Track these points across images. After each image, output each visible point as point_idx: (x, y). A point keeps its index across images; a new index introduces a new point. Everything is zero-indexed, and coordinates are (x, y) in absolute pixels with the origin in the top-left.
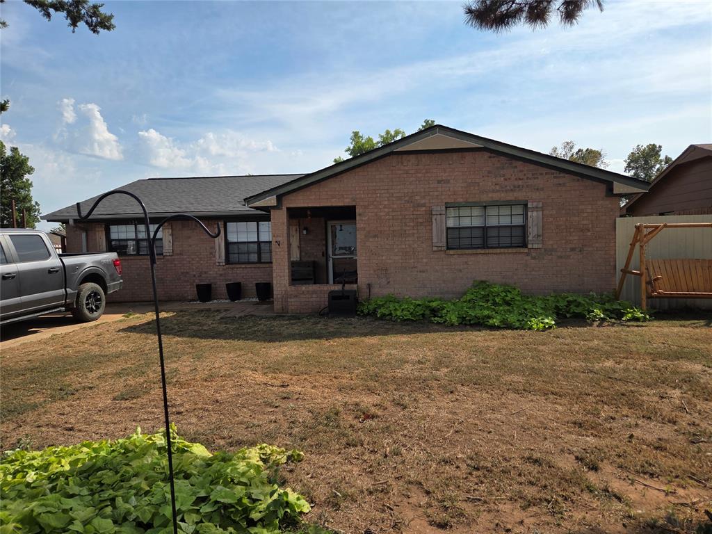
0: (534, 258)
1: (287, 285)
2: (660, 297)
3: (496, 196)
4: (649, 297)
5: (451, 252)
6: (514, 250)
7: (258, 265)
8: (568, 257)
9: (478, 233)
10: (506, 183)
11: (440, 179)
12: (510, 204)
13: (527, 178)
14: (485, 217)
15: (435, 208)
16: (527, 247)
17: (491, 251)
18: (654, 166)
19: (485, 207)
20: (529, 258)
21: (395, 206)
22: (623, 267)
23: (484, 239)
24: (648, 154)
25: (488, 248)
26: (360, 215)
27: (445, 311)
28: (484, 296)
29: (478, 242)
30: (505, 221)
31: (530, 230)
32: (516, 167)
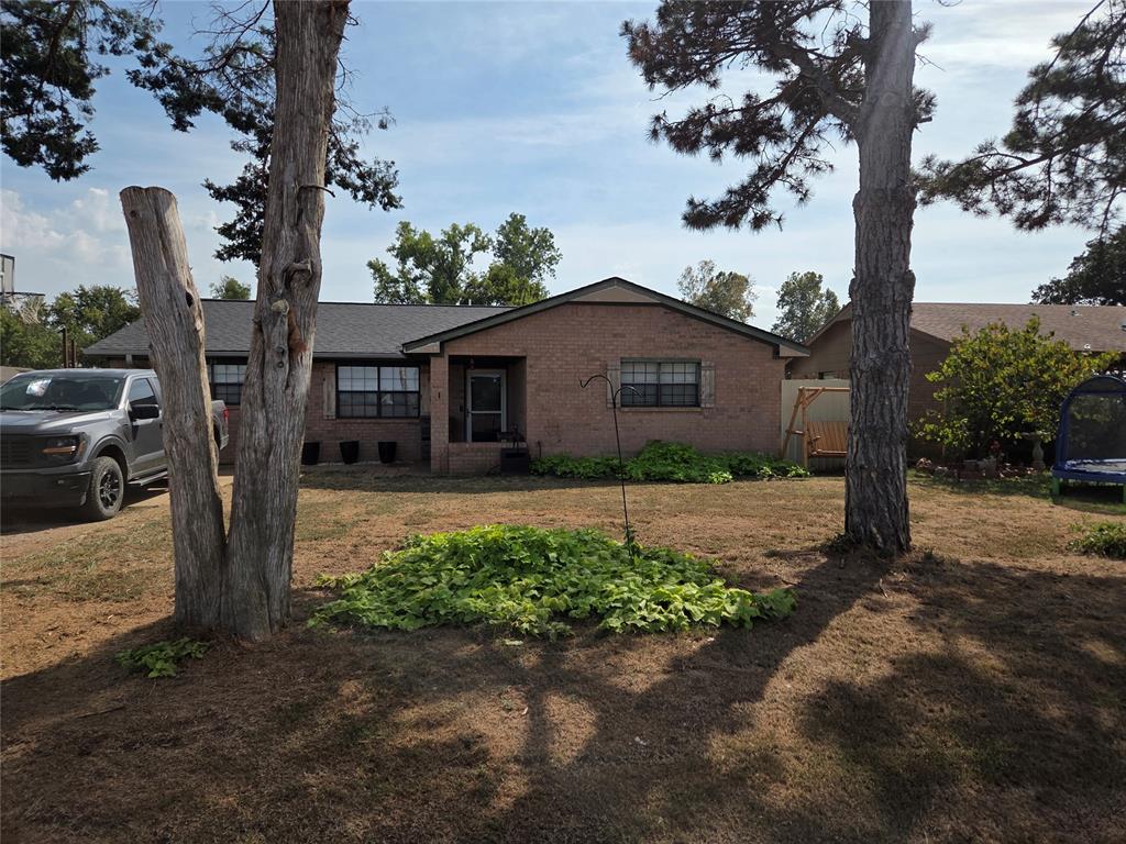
0: (706, 418)
1: (447, 442)
2: (820, 456)
3: (671, 353)
4: (811, 456)
5: (626, 409)
6: (688, 409)
7: (379, 420)
8: (738, 417)
9: (651, 391)
10: (681, 340)
11: (615, 332)
12: (684, 362)
13: (702, 337)
14: (658, 373)
15: (610, 363)
16: (699, 406)
17: (664, 409)
18: (813, 302)
19: (659, 364)
20: (701, 417)
21: (569, 359)
22: (787, 428)
23: (656, 397)
24: (805, 285)
25: (662, 406)
26: (531, 367)
27: (628, 468)
28: (663, 454)
29: (651, 399)
30: (678, 379)
31: (703, 389)
32: (690, 325)
